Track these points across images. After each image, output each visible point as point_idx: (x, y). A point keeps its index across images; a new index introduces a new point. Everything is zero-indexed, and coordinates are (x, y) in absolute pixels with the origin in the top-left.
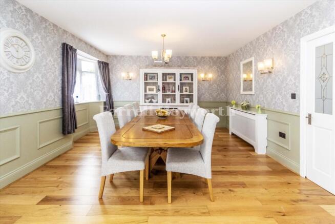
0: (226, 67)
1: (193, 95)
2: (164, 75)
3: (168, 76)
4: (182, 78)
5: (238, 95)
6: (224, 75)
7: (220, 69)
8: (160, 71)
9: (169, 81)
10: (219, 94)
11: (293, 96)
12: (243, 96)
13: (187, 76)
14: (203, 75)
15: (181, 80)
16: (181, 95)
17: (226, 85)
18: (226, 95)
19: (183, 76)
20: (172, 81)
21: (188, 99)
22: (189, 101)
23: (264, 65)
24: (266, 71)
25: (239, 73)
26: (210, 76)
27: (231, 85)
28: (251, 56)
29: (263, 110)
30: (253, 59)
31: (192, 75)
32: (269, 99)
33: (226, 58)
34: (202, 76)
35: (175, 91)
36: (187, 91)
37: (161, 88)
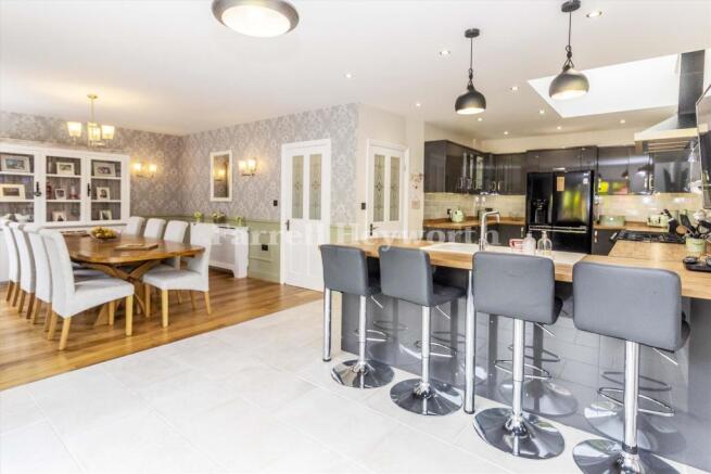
0: (181, 154)
1: (119, 204)
2: (52, 162)
3: (58, 164)
4: (96, 171)
5: (206, 203)
6: (177, 168)
7: (170, 156)
8: (41, 153)
9: (61, 174)
10: (166, 202)
11: (276, 203)
12: (214, 205)
13: (106, 165)
14: (140, 167)
15: (93, 174)
16: (93, 204)
17: (180, 187)
18: (180, 203)
19: (97, 165)
20: (70, 174)
21: (109, 213)
22: (110, 217)
23: (246, 165)
24: (248, 172)
25: (206, 168)
26: (153, 168)
27: (191, 186)
28: (227, 149)
29: (244, 222)
30: (230, 152)
31: (117, 165)
32: (251, 207)
33: (180, 138)
34: (137, 167)
35: (77, 197)
36: (105, 196)
37: (43, 189)
